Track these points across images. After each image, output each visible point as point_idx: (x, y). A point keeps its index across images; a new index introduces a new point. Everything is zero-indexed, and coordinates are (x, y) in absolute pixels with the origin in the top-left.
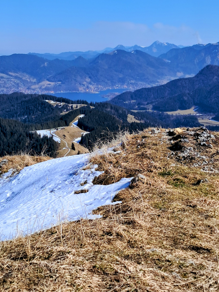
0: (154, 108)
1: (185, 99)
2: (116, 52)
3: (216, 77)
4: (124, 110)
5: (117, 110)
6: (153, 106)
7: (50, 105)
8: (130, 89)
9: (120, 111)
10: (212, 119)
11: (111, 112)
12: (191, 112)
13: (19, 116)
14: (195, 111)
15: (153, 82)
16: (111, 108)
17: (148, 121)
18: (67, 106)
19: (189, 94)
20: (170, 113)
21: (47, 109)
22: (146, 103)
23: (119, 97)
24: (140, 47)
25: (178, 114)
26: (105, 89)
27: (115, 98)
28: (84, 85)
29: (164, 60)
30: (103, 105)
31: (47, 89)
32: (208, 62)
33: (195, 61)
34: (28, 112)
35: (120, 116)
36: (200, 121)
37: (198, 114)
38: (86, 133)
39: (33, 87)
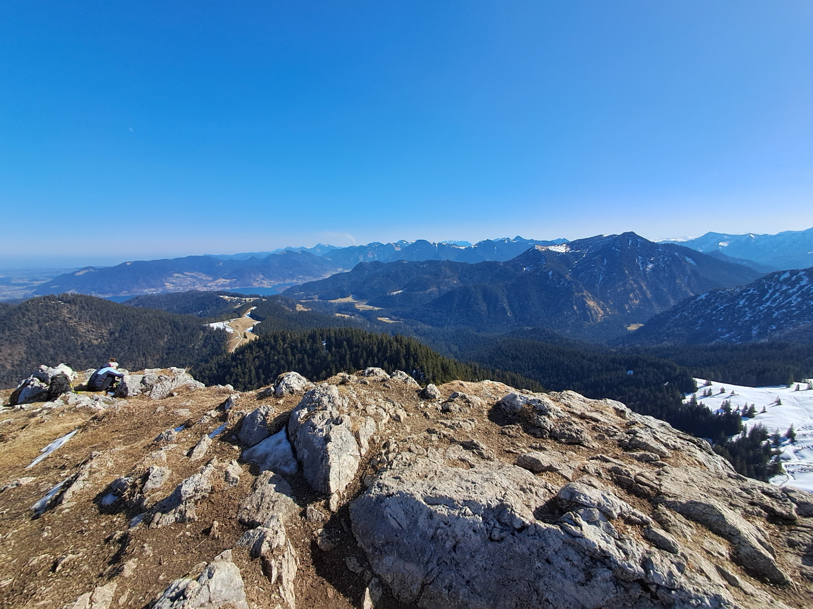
0: (320, 298)
1: (344, 289)
2: (285, 252)
3: (367, 271)
4: (293, 301)
5: (287, 302)
6: (319, 296)
7: (225, 300)
8: (299, 283)
9: (290, 302)
10: (366, 304)
11: (282, 303)
12: (349, 299)
13: (194, 311)
14: (353, 299)
15: (319, 276)
16: (282, 300)
17: (315, 309)
18: (241, 300)
19: (347, 285)
20: (333, 301)
21: (221, 304)
22: (313, 294)
23: (289, 290)
24: (306, 248)
25: (339, 302)
26: (277, 284)
27: (286, 291)
28: (258, 281)
29: (327, 258)
30: (275, 297)
31: (222, 286)
32: (361, 260)
33: (351, 259)
34: (203, 306)
35: (289, 306)
36: (357, 306)
37: (355, 301)
38: (258, 322)
39: (209, 284)
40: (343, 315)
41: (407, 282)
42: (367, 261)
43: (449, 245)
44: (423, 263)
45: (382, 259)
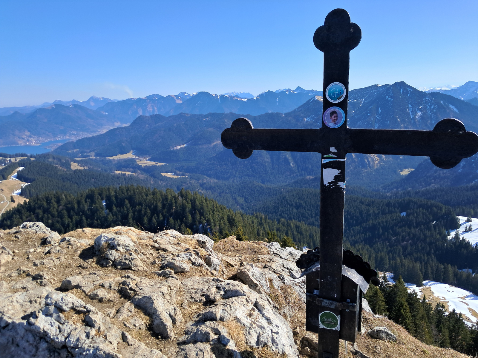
0: (97, 155)
1: (124, 145)
2: (54, 106)
3: (147, 126)
4: (67, 159)
6: (96, 153)
8: (73, 139)
9: (63, 161)
10: (149, 160)
11: (54, 162)
12: (130, 155)
14: (134, 155)
15: (95, 132)
16: (54, 158)
17: (92, 167)
18: (4, 160)
19: (126, 141)
20: (111, 158)
22: (89, 151)
23: (61, 148)
24: (78, 101)
25: (119, 158)
26: (46, 141)
27: (57, 149)
28: (24, 139)
29: (102, 112)
30: (45, 156)
32: (141, 113)
33: (129, 112)
35: (63, 165)
36: (139, 162)
37: (136, 157)
38: (27, 184)
40: (123, 173)
41: (190, 136)
42: (147, 115)
43: (232, 97)
44: (206, 116)
45: (163, 112)
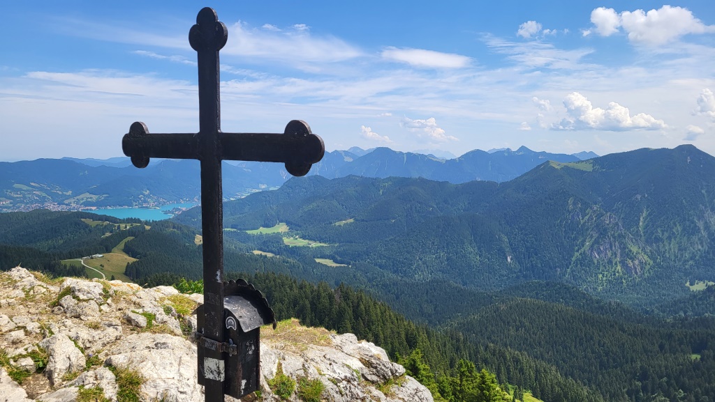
10: (300, 238)
16: (174, 227)
18: (112, 226)
20: (250, 232)
21: (82, 231)
25: (260, 233)
27: (181, 215)
28: (140, 199)
30: (164, 224)
36: (286, 241)
38: (135, 260)
39: (66, 202)
43: (423, 156)
44: (384, 181)
